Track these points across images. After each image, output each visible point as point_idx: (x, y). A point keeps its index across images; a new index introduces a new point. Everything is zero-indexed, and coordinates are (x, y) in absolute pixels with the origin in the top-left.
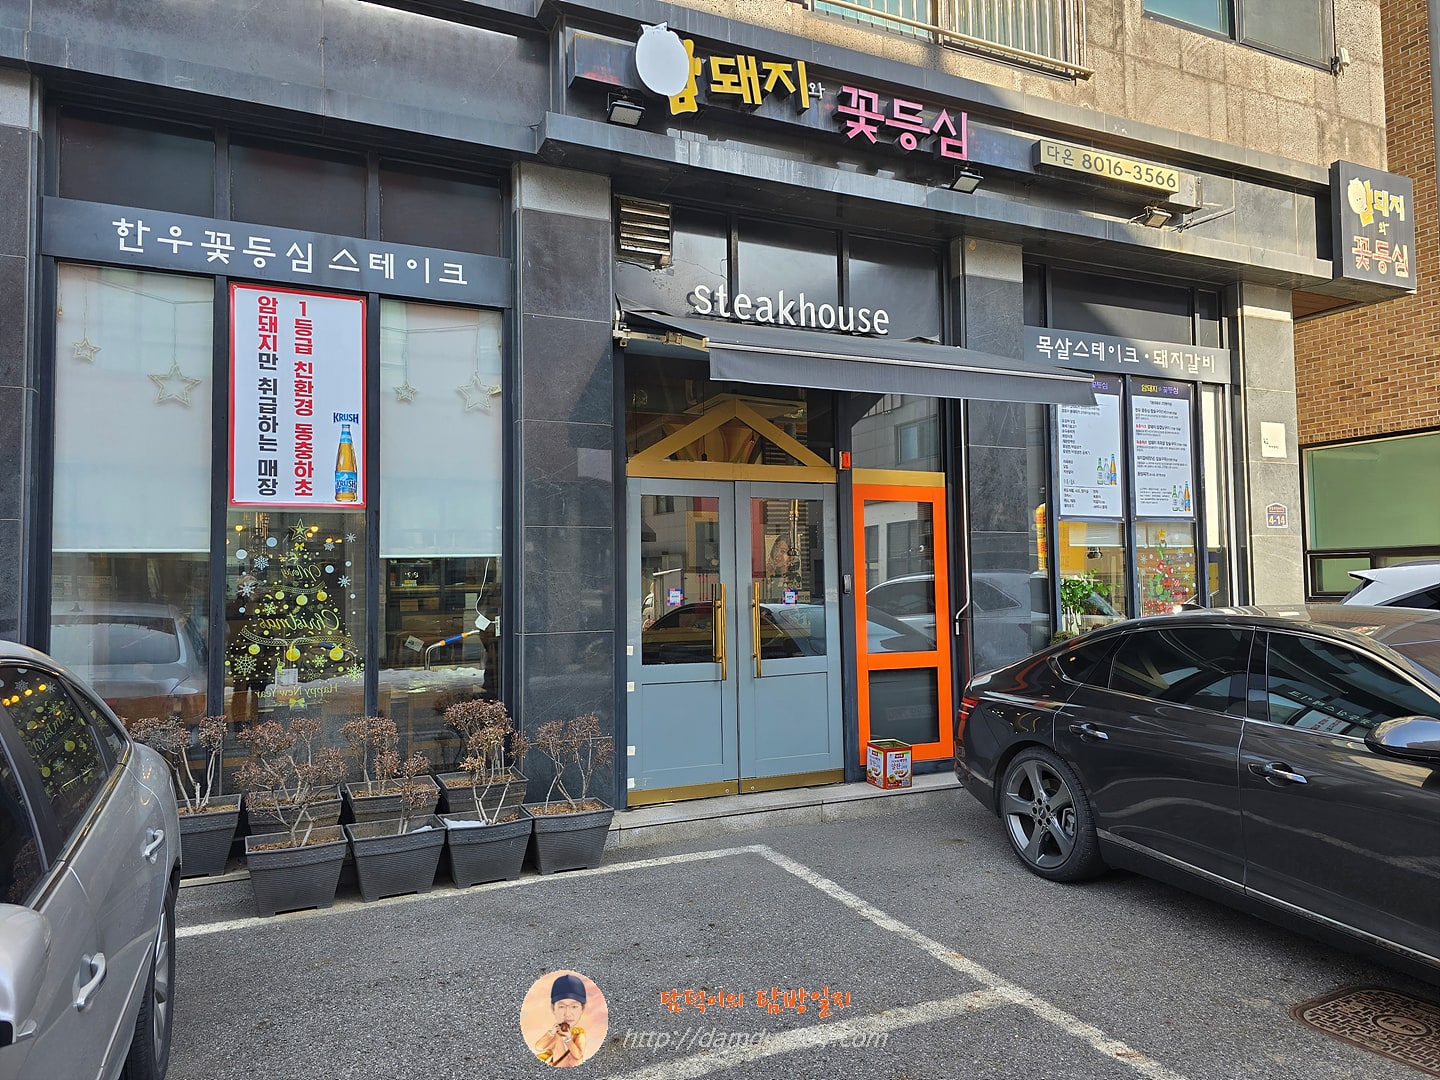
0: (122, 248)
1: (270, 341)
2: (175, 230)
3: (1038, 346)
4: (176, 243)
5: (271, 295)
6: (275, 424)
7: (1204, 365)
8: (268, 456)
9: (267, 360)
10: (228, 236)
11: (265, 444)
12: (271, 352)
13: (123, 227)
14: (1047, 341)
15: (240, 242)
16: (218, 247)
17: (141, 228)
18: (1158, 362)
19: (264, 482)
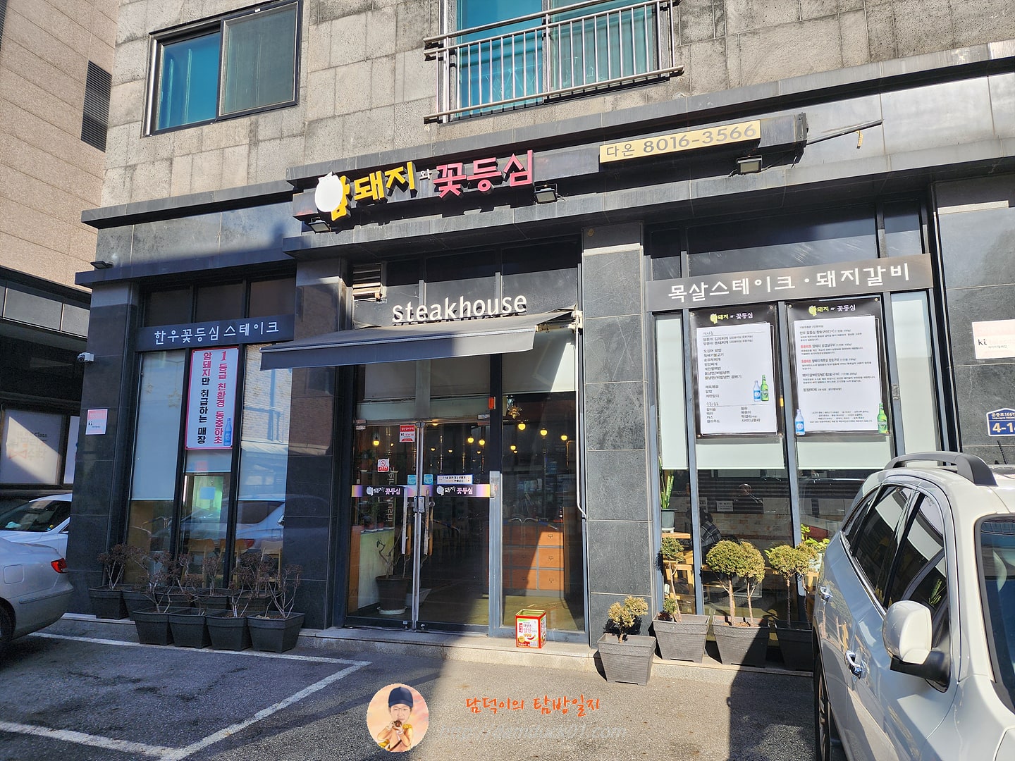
0: (157, 344)
1: (207, 372)
2: (174, 332)
3: (670, 295)
4: (173, 337)
5: (208, 351)
6: (207, 410)
7: (893, 275)
8: (202, 425)
9: (206, 381)
10: (190, 330)
11: (202, 419)
12: (207, 377)
13: (158, 334)
14: (680, 289)
15: (194, 332)
16: (187, 336)
17: (163, 334)
18: (823, 283)
19: (200, 437)
